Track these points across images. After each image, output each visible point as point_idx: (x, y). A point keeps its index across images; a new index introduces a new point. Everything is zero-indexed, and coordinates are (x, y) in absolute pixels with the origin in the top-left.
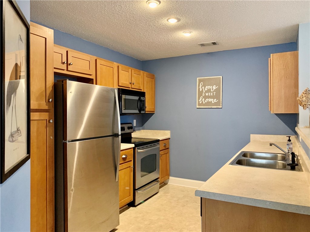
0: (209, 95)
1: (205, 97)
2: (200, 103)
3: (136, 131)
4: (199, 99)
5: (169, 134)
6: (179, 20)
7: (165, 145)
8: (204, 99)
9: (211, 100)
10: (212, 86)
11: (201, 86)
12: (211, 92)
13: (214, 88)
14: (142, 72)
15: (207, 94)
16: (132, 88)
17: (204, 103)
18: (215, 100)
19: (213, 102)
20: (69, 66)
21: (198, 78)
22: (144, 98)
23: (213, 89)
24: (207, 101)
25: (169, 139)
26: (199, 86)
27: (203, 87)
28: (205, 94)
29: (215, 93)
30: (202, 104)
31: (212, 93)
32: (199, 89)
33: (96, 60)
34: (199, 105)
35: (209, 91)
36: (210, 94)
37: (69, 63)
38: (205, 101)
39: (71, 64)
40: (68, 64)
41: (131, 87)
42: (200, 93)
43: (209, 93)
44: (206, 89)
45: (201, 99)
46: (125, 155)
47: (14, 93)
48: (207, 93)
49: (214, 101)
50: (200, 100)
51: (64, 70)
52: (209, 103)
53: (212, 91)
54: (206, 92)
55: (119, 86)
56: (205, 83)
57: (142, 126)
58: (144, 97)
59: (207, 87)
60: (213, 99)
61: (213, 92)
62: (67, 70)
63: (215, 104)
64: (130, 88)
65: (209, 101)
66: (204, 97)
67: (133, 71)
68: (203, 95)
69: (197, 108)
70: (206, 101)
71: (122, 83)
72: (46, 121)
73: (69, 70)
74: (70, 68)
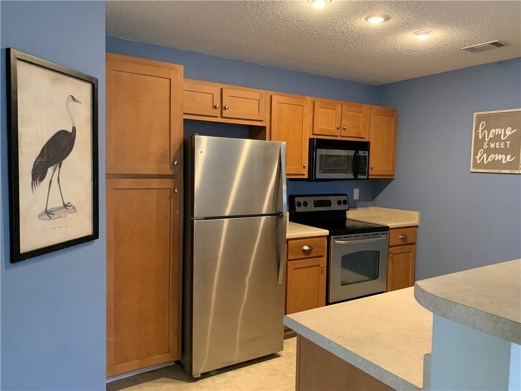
0: (497, 147)
1: (489, 151)
2: (478, 162)
3: (358, 208)
4: (476, 154)
5: (417, 218)
6: (387, 18)
7: (404, 236)
8: (485, 155)
9: (500, 157)
10: (503, 130)
11: (480, 129)
12: (501, 141)
13: (508, 133)
14: (365, 108)
15: (492, 146)
16: (341, 136)
17: (485, 163)
18: (509, 157)
19: (504, 162)
20: (223, 111)
21: (475, 114)
22: (367, 152)
23: (505, 135)
24: (491, 158)
25: (417, 227)
26: (477, 128)
27: (486, 131)
28: (488, 145)
29: (508, 143)
30: (482, 165)
31: (502, 144)
32: (477, 135)
33: (271, 97)
34: (476, 165)
35: (497, 138)
36: (500, 146)
37: (224, 106)
38: (487, 159)
39: (227, 107)
40: (223, 108)
41: (341, 133)
42: (479, 143)
43: (497, 143)
44: (491, 136)
45: (479, 155)
46: (308, 246)
47: (54, 165)
48: (492, 143)
49: (506, 160)
50: (478, 157)
51: (217, 117)
52: (495, 164)
53: (502, 139)
54: (491, 140)
55: (314, 134)
56: (491, 122)
57: (373, 199)
58: (366, 150)
59: (493, 131)
60: (504, 156)
61: (505, 141)
62: (222, 117)
63: (509, 165)
64: (337, 136)
65: (496, 159)
66: (486, 151)
67: (345, 106)
68: (485, 146)
69: (471, 172)
70: (489, 160)
71: (320, 130)
72: (169, 190)
73: (223, 116)
74: (225, 113)
